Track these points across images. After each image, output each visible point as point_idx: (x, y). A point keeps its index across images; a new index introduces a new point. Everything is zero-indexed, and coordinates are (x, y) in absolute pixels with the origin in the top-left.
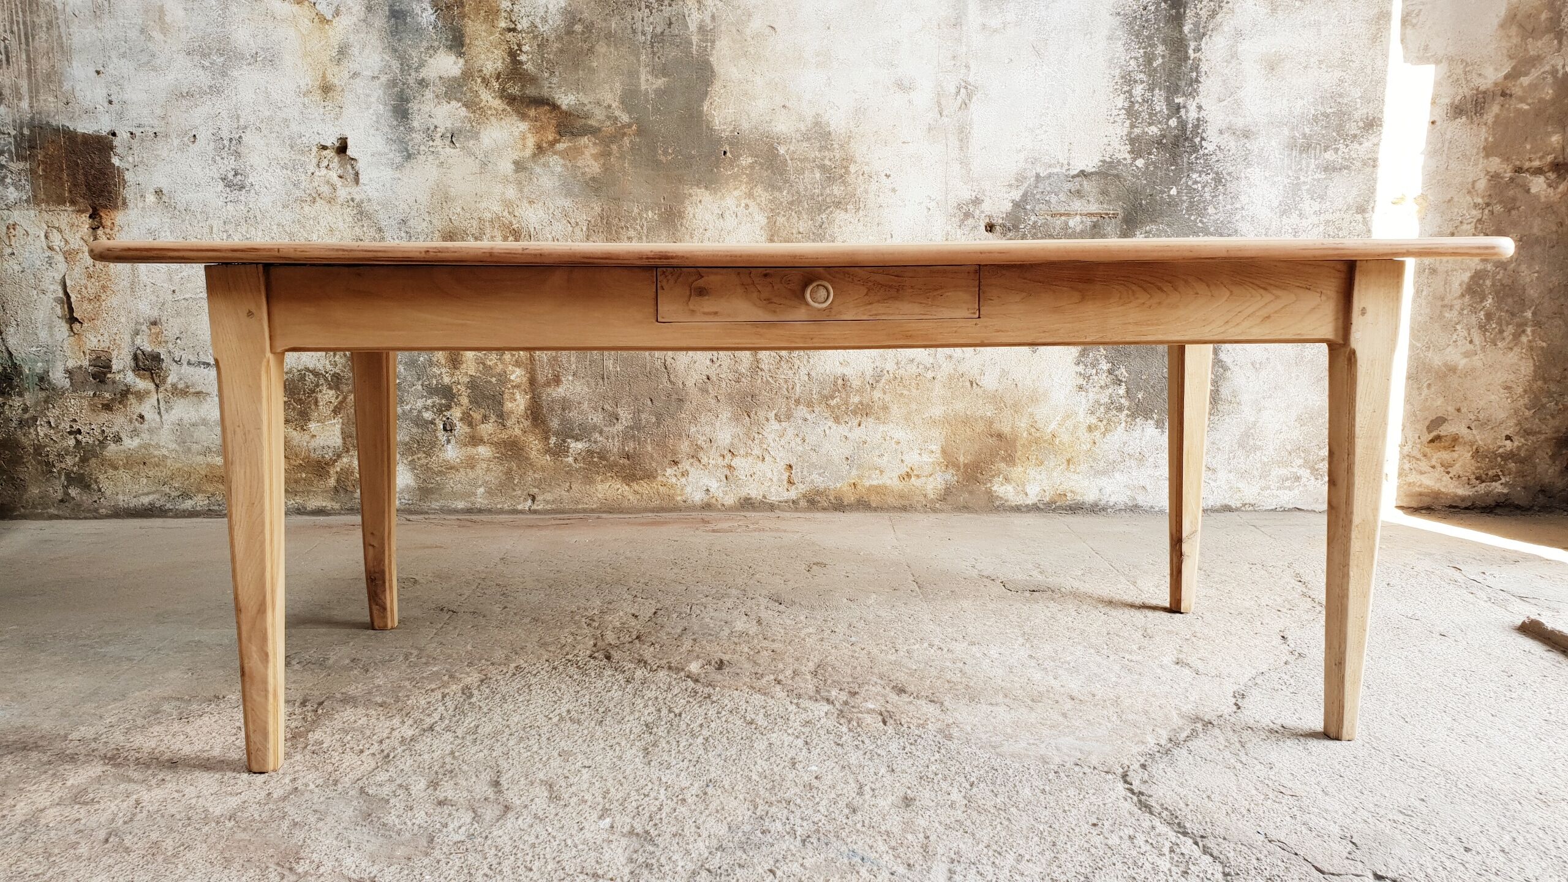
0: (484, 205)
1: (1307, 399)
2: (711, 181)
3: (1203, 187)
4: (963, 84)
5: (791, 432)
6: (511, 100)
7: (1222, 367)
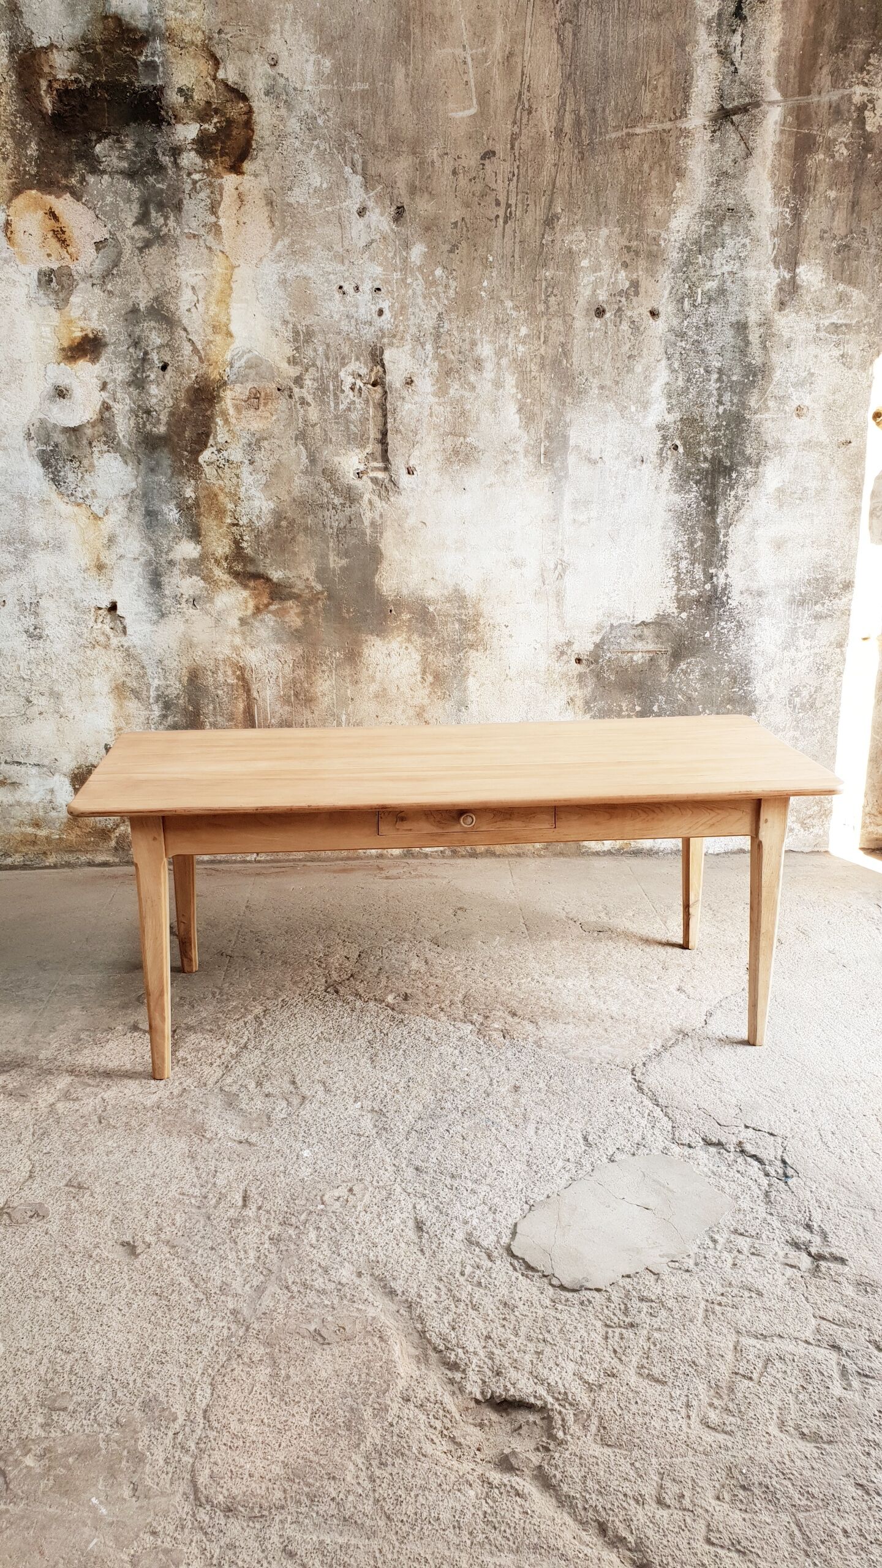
0: (218, 649)
2: (381, 630)
4: (560, 562)
6: (236, 575)
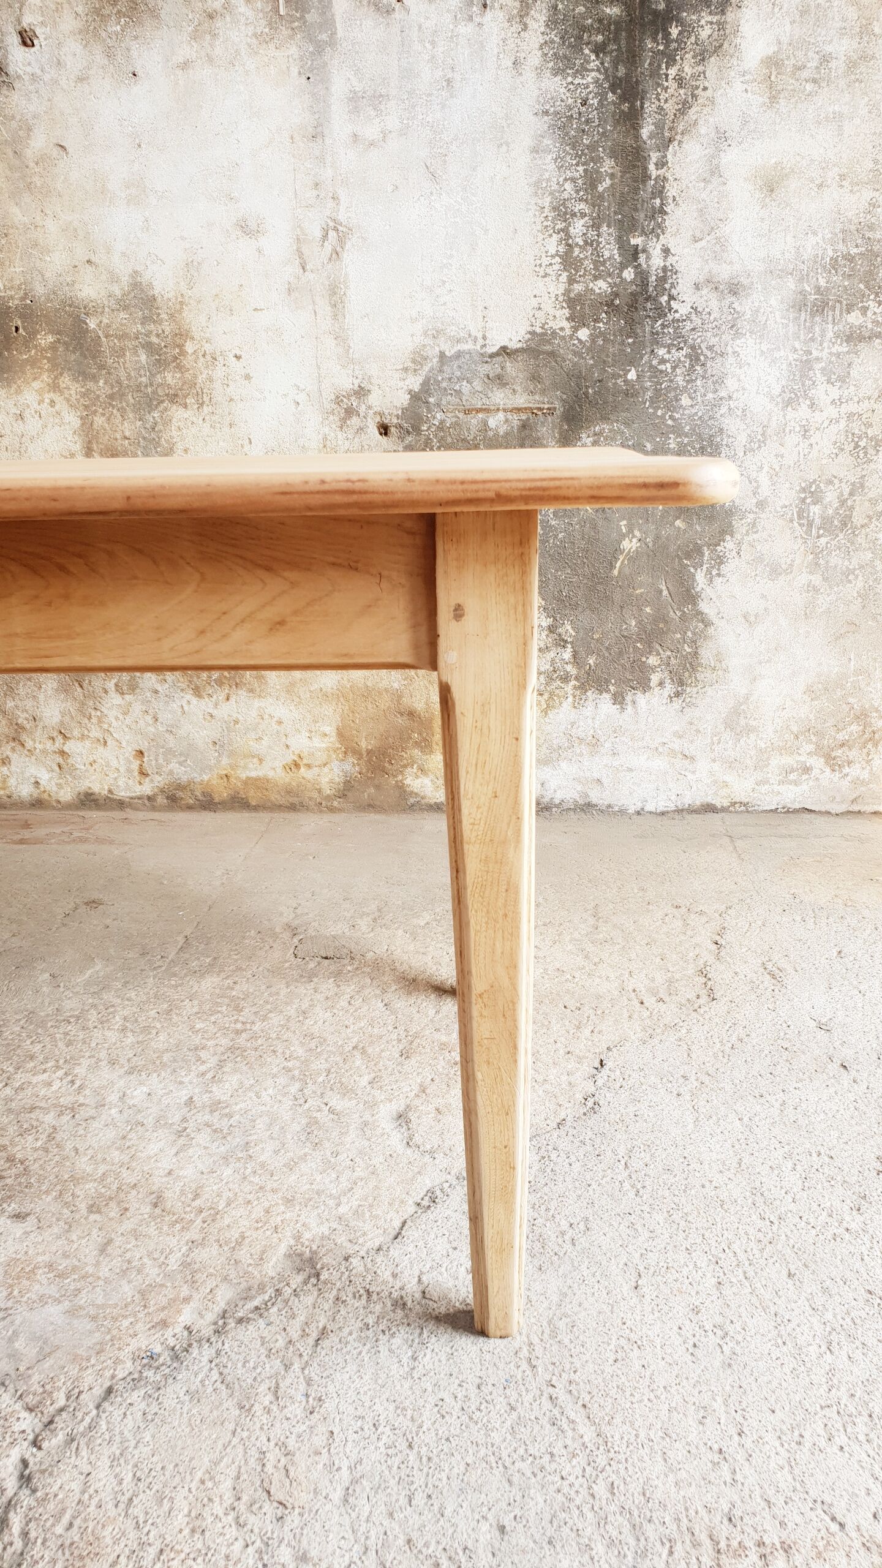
1: (820, 664)
3: (674, 368)
4: (331, 224)
5: (137, 708)
7: (703, 622)
